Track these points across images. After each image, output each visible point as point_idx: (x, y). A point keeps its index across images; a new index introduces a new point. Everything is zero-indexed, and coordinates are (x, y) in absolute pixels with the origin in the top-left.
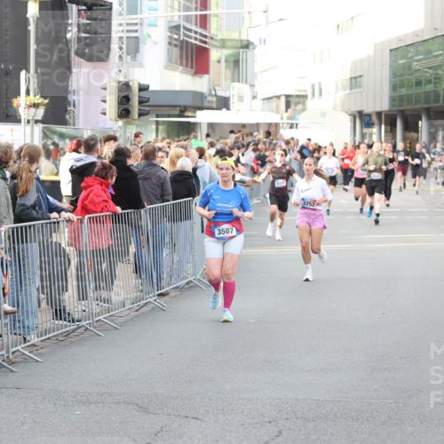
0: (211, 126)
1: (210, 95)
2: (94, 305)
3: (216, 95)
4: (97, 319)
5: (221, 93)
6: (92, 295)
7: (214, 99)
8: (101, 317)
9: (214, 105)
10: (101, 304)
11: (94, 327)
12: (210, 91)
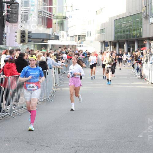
0: (53, 46)
1: (52, 35)
2: (12, 107)
3: (54, 35)
4: (13, 112)
5: (56, 34)
6: (11, 104)
7: (54, 36)
8: (15, 111)
9: (54, 39)
10: (14, 107)
11: (12, 115)
12: (53, 33)
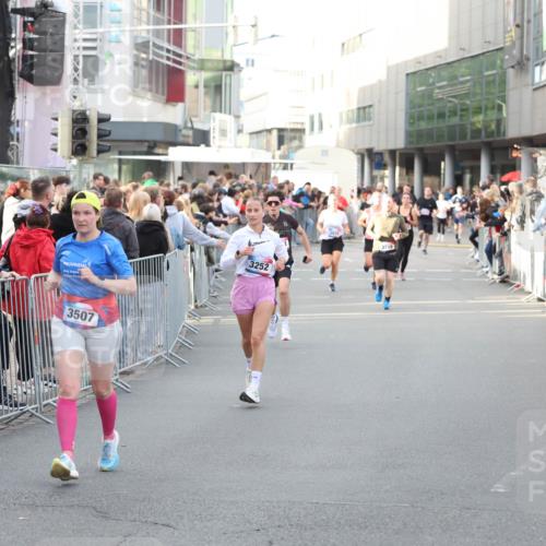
0: (187, 166)
1: (186, 127)
2: (42, 386)
3: (192, 128)
4: (45, 402)
5: (198, 126)
6: (39, 373)
7: (190, 133)
8: (50, 401)
9: (191, 141)
10: (50, 384)
11: (42, 413)
12: (186, 123)
